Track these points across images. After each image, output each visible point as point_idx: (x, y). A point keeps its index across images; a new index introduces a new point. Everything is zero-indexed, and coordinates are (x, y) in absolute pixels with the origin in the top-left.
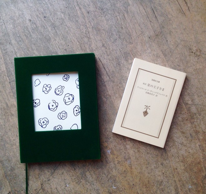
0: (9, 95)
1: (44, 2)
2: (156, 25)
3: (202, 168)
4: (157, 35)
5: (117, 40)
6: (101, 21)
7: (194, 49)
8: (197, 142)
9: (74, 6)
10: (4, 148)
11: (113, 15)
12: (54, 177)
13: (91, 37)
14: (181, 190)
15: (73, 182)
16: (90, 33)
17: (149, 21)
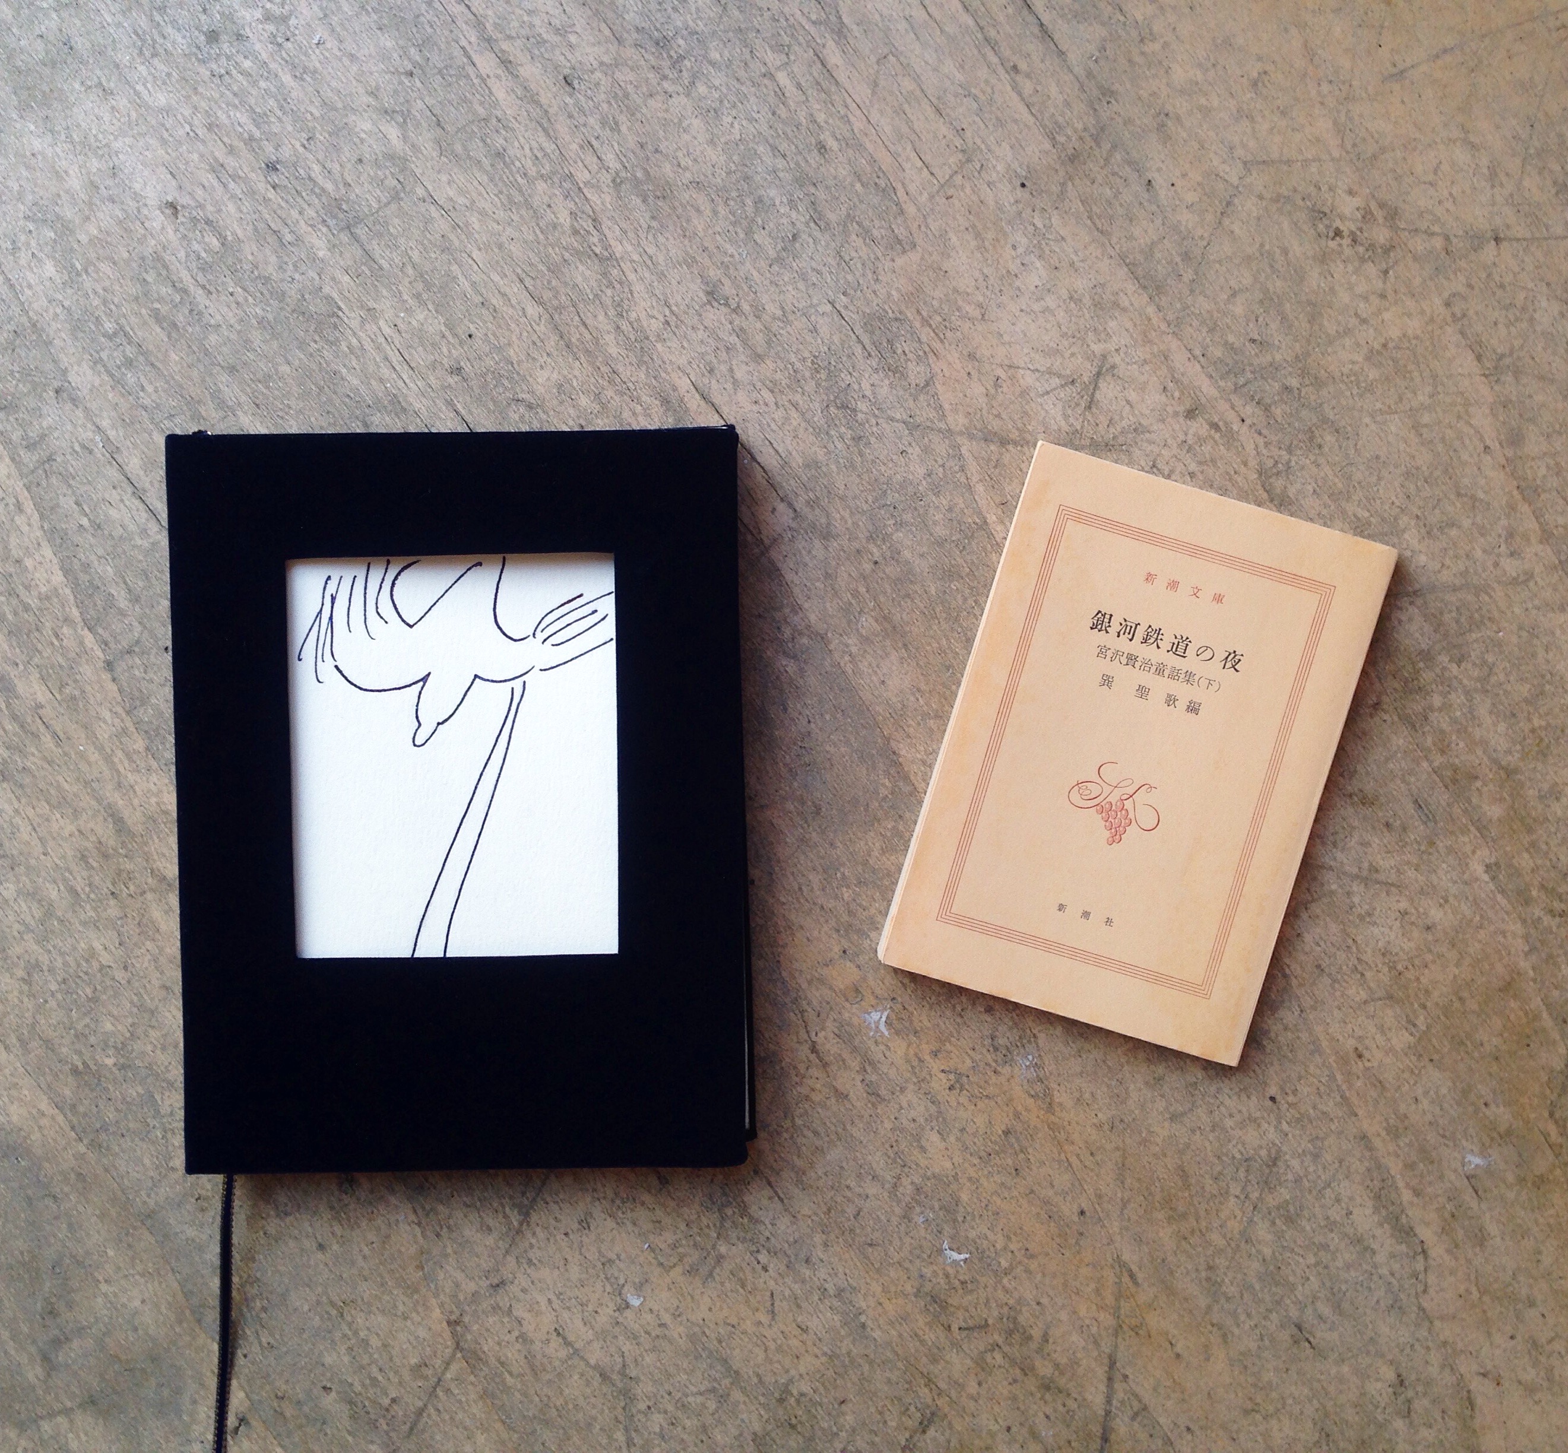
0: (120, 753)
1: (247, 64)
2: (1054, 90)
3: (1537, 1017)
4: (1073, 158)
5: (804, 236)
6: (665, 124)
7: (1348, 206)
8: (1468, 849)
9: (457, 52)
10: (152, 1122)
11: (742, 74)
12: (530, 1262)
13: (618, 250)
14: (1417, 1193)
15: (668, 1269)
16: (606, 223)
17: (1001, 71)
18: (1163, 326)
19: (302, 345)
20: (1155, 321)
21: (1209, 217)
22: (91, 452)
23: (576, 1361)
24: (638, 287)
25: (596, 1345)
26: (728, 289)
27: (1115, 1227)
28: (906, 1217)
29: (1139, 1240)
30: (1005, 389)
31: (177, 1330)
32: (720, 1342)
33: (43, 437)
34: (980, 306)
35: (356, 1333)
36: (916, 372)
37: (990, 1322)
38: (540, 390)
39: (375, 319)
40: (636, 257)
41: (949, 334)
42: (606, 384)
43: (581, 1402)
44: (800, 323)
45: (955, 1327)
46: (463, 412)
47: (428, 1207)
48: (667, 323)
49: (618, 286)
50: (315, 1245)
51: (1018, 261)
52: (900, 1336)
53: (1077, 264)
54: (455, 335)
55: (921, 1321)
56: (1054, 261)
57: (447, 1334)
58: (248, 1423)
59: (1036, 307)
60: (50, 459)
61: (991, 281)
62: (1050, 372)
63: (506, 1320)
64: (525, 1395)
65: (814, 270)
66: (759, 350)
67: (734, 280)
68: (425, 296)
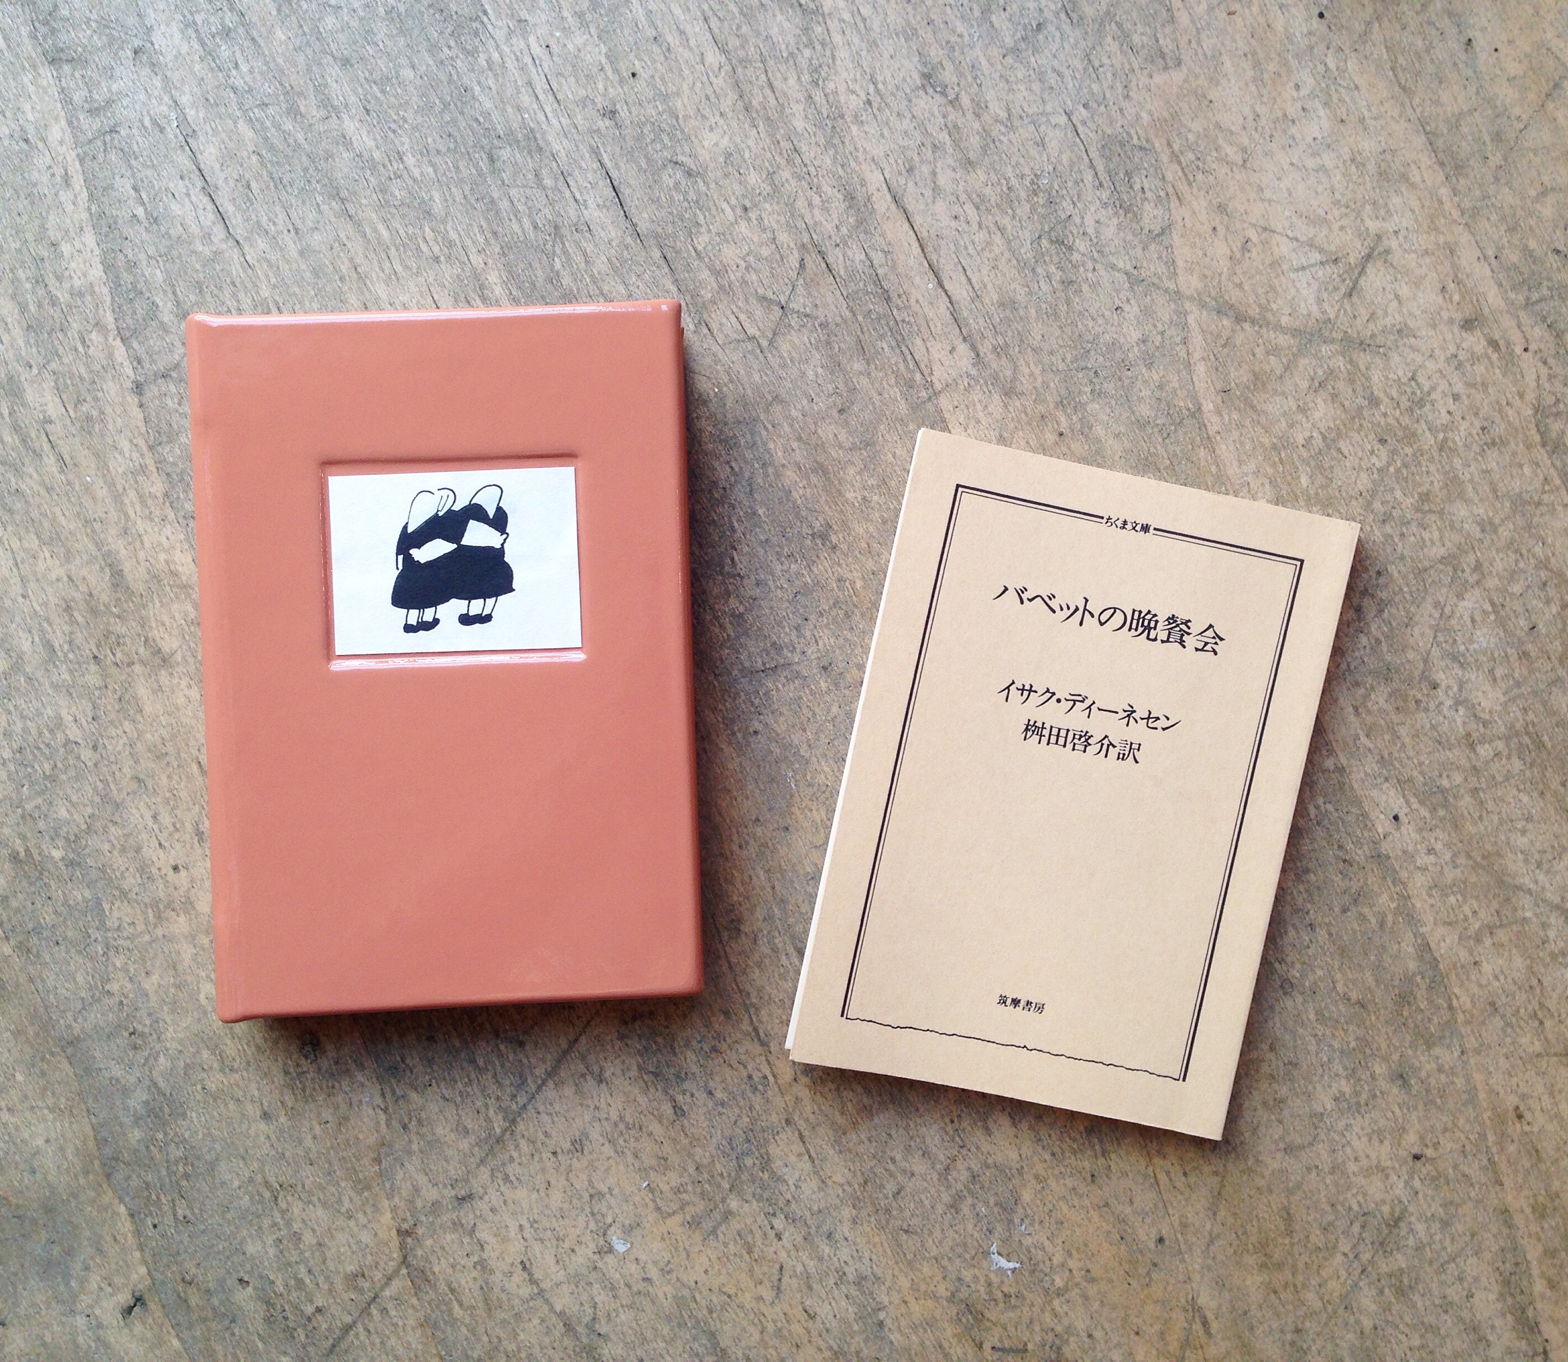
18: (1456, 214)
19: (433, 48)
20: (1447, 206)
21: (1532, 96)
22: (162, 130)
23: (539, 1302)
24: (842, 53)
25: (565, 1289)
26: (948, 75)
27: (1196, 1262)
28: (954, 1207)
29: (1221, 1284)
30: (1254, 254)
31: (82, 1181)
32: (711, 1312)
33: (109, 103)
34: (1244, 150)
35: (288, 1224)
36: (1151, 216)
37: (1030, 1347)
38: (704, 155)
39: (525, 35)
40: (847, 16)
41: (1200, 177)
42: (783, 162)
43: (536, 1350)
44: (1027, 131)
45: (987, 1346)
46: (609, 164)
47: (399, 1092)
48: (869, 102)
49: (819, 47)
50: (258, 1113)
51: (1299, 105)
52: (922, 1343)
53: (1369, 122)
54: (616, 71)
55: (949, 1332)
56: (1342, 113)
57: (395, 1241)
58: (144, 1304)
59: (1310, 163)
60: (113, 130)
61: (1263, 122)
62: (1311, 244)
63: (466, 1240)
64: (473, 1332)
65: (1054, 70)
66: (972, 155)
67: (958, 66)
68: (589, 17)
